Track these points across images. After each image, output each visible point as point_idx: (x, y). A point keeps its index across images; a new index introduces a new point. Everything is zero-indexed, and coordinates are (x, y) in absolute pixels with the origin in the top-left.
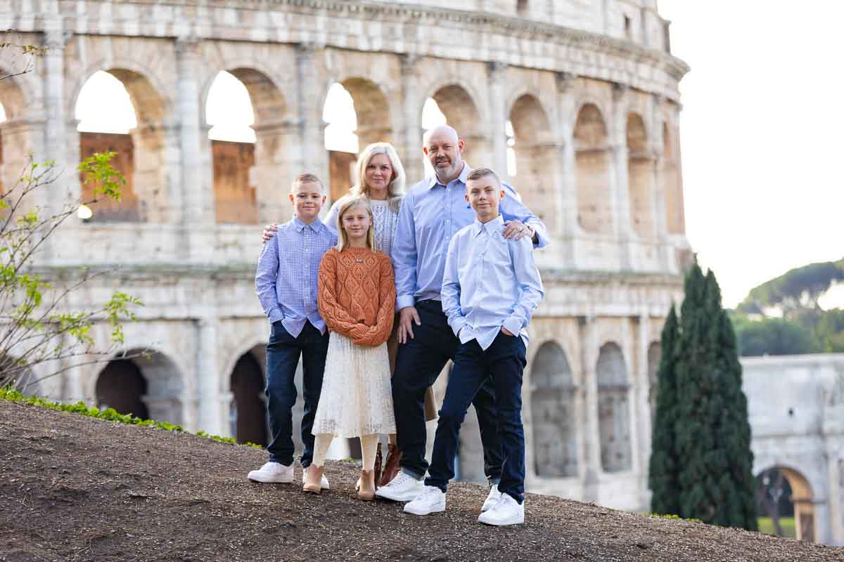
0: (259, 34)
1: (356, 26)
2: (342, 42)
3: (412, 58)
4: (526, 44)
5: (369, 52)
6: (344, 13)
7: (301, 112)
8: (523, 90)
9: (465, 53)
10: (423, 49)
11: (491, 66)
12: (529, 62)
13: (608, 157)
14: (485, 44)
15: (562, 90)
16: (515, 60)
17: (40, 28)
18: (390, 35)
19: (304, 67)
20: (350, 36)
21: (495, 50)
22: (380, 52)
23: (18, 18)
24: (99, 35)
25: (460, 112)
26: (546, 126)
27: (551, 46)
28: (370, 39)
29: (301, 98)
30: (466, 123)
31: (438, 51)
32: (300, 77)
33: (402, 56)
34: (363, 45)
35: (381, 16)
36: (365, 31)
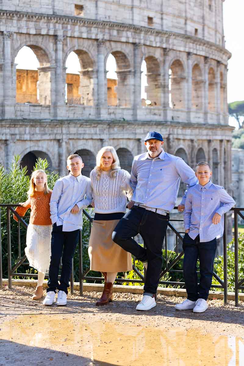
0: (124, 40)
1: (152, 38)
2: (148, 43)
3: (168, 50)
4: (198, 46)
5: (155, 47)
6: (149, 33)
7: (134, 67)
8: (196, 62)
9: (182, 49)
10: (171, 47)
11: (189, 54)
12: (198, 53)
13: (215, 86)
14: (187, 46)
15: (206, 63)
16: (195, 52)
17: (56, 34)
18: (161, 42)
19: (136, 51)
20: (151, 41)
21: (190, 48)
22: (159, 47)
23: (49, 30)
24: (74, 37)
25: (178, 69)
26: (201, 75)
27: (204, 48)
28: (156, 43)
29: (135, 62)
30: (179, 73)
31: (175, 48)
32: (135, 55)
33: (165, 49)
34: (154, 45)
35: (160, 35)
36: (155, 40)
